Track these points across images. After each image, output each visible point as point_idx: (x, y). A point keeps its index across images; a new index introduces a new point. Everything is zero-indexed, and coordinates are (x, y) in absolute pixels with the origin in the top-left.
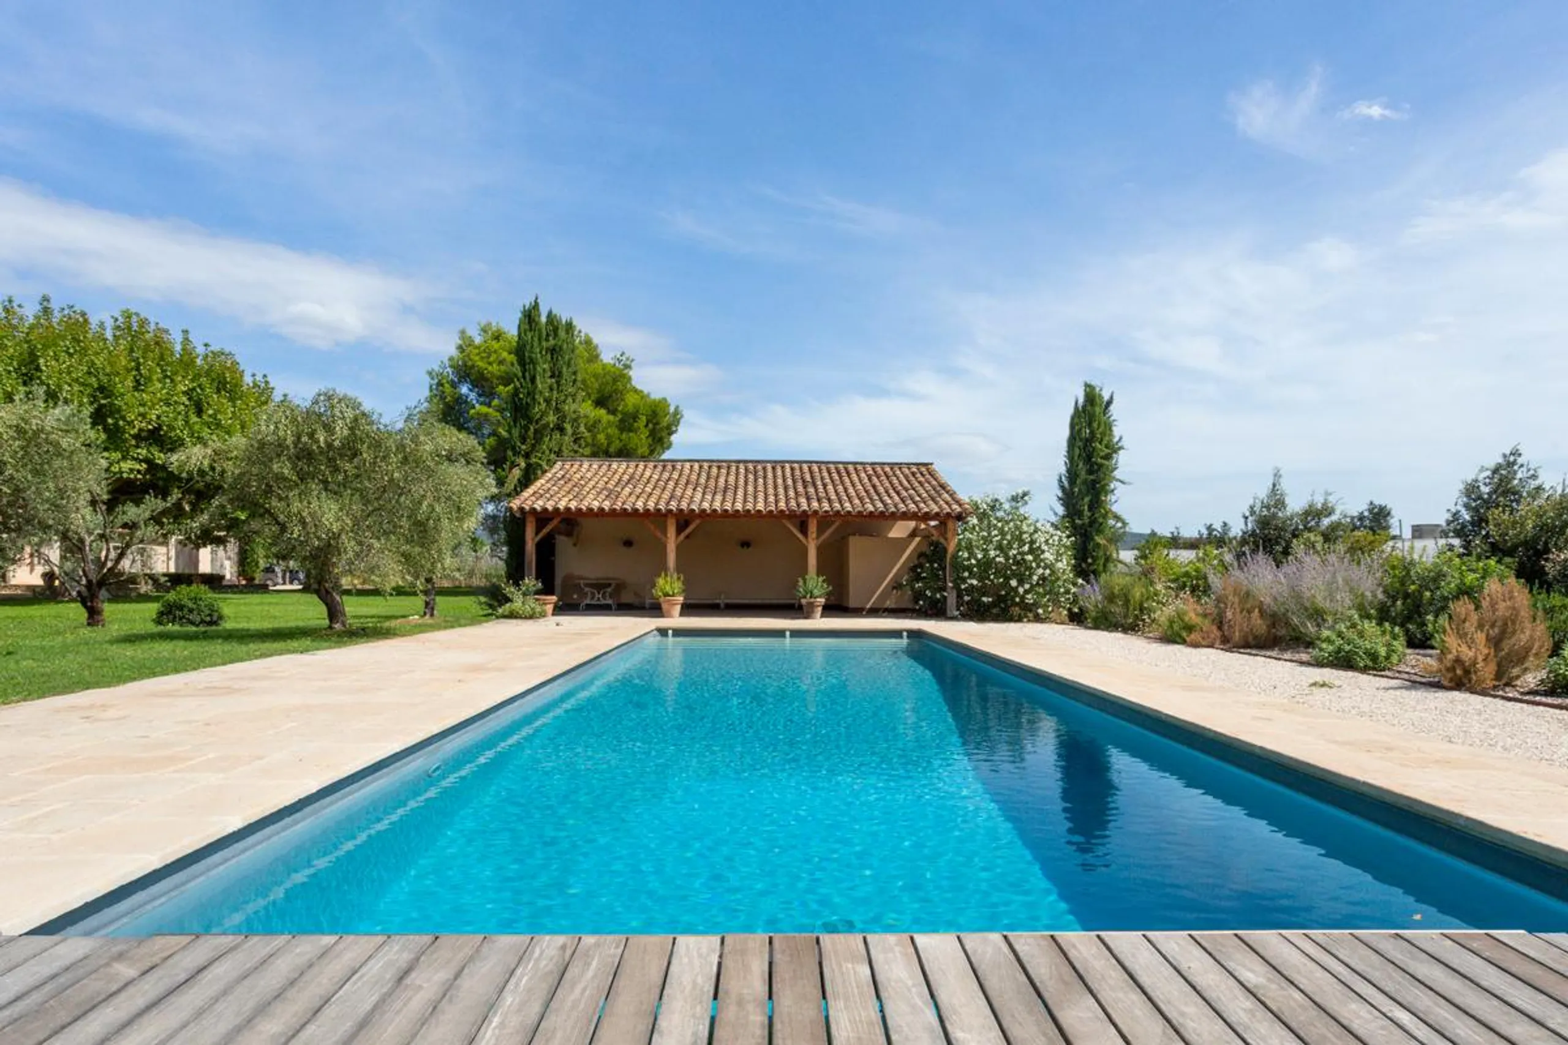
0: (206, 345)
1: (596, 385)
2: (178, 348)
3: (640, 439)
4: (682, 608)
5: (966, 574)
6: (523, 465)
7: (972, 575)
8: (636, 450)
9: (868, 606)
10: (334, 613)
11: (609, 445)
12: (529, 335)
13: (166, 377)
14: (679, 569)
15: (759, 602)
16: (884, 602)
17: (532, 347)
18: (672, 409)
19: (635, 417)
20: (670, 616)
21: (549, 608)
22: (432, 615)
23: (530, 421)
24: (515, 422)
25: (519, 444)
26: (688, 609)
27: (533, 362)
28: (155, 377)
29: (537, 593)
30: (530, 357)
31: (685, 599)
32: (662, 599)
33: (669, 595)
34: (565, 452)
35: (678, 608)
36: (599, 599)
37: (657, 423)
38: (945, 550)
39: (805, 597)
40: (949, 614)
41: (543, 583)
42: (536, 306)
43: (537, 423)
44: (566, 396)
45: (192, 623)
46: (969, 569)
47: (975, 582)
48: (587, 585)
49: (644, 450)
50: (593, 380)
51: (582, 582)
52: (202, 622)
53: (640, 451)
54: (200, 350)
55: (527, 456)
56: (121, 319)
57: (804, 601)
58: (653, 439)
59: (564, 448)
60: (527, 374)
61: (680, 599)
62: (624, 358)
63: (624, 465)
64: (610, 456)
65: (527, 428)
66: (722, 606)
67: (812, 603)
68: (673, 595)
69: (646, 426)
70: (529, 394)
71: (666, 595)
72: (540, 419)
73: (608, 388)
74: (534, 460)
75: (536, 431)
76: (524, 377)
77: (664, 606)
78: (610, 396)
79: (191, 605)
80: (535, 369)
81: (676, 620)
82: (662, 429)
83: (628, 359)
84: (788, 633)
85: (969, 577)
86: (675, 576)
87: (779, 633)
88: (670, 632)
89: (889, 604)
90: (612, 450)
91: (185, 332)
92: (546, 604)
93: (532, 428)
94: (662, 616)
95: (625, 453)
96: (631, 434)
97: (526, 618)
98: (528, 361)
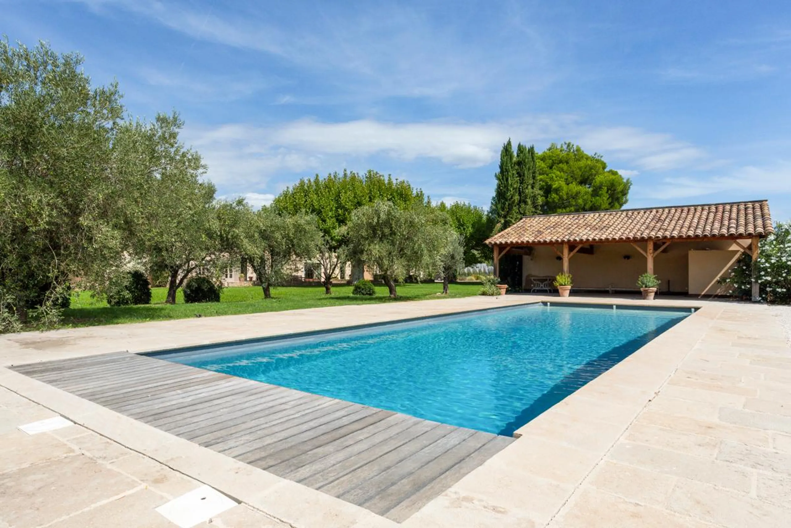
0: (397, 179)
1: (580, 173)
2: (386, 182)
3: (604, 199)
4: (570, 292)
5: (763, 273)
6: (503, 221)
7: (767, 274)
8: (600, 206)
9: (703, 293)
10: (391, 291)
11: (585, 205)
12: (505, 158)
13: (381, 195)
14: (570, 272)
15: (624, 289)
16: (716, 292)
17: (507, 163)
18: (625, 181)
19: (600, 188)
20: (563, 296)
21: (504, 291)
22: (446, 293)
23: (506, 200)
24: (499, 201)
25: (501, 211)
26: (573, 293)
27: (507, 171)
28: (377, 196)
29: (499, 283)
30: (506, 169)
31: (572, 287)
32: (559, 287)
33: (562, 285)
34: (528, 214)
35: (568, 292)
36: (542, 286)
37: (615, 190)
38: (751, 257)
39: (642, 287)
40: (753, 299)
41: (501, 279)
42: (509, 143)
43: (510, 200)
44: (528, 185)
45: (363, 294)
46: (765, 269)
47: (769, 278)
48: (534, 280)
49: (606, 205)
50: (578, 171)
51: (532, 278)
52: (367, 294)
53: (603, 207)
54: (394, 182)
55: (505, 217)
56: (367, 174)
57: (642, 289)
58: (613, 199)
59: (526, 211)
60: (504, 177)
61: (569, 287)
62: (596, 156)
63: (592, 215)
64: (586, 211)
65: (504, 204)
66: (610, 292)
67: (647, 290)
68: (565, 285)
69: (607, 192)
70: (505, 187)
71: (561, 285)
72: (512, 198)
73: (587, 174)
74: (508, 219)
75: (509, 204)
76: (503, 179)
77: (560, 291)
78: (588, 178)
79: (363, 287)
80: (508, 174)
81: (566, 298)
82: (618, 193)
83: (598, 156)
84: (614, 307)
85: (764, 276)
86: (567, 275)
87: (610, 306)
88: (549, 304)
89: (719, 292)
90: (587, 207)
91: (390, 175)
92: (500, 289)
93: (507, 203)
94: (559, 296)
95: (594, 209)
96: (597, 198)
97: (490, 295)
98: (505, 170)
